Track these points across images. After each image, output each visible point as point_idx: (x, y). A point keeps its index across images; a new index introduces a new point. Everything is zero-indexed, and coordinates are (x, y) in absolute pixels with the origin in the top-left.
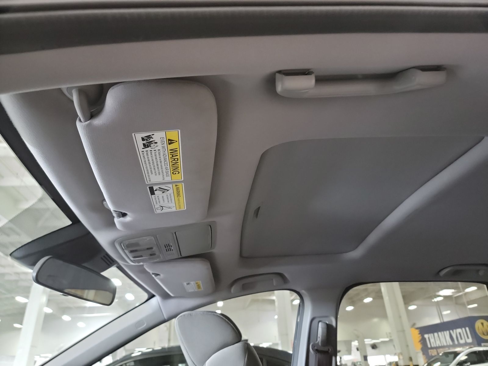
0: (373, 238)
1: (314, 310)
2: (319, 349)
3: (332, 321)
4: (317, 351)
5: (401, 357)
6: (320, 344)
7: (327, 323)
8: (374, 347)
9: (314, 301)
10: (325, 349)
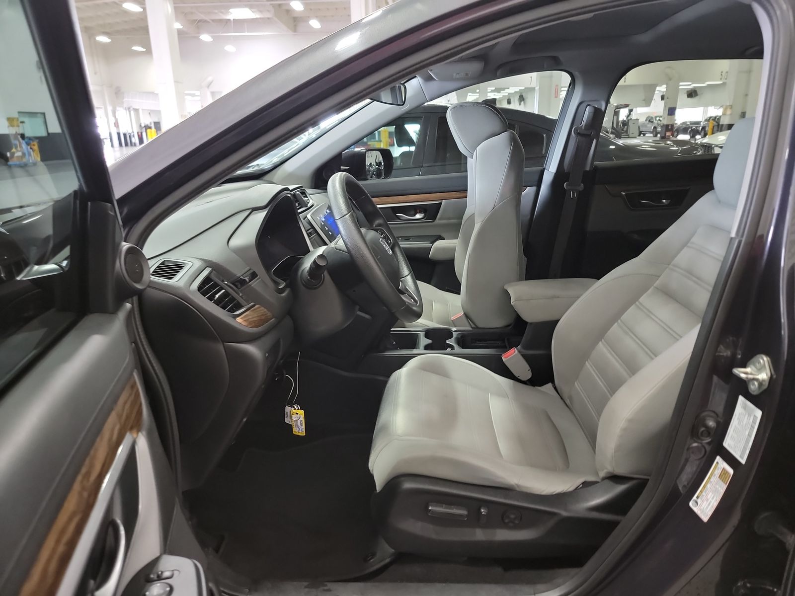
0: (664, 27)
1: (584, 94)
2: (582, 132)
3: (601, 106)
4: (578, 134)
5: (729, 112)
6: (583, 128)
7: (596, 106)
8: (692, 94)
9: (587, 85)
10: (588, 132)
